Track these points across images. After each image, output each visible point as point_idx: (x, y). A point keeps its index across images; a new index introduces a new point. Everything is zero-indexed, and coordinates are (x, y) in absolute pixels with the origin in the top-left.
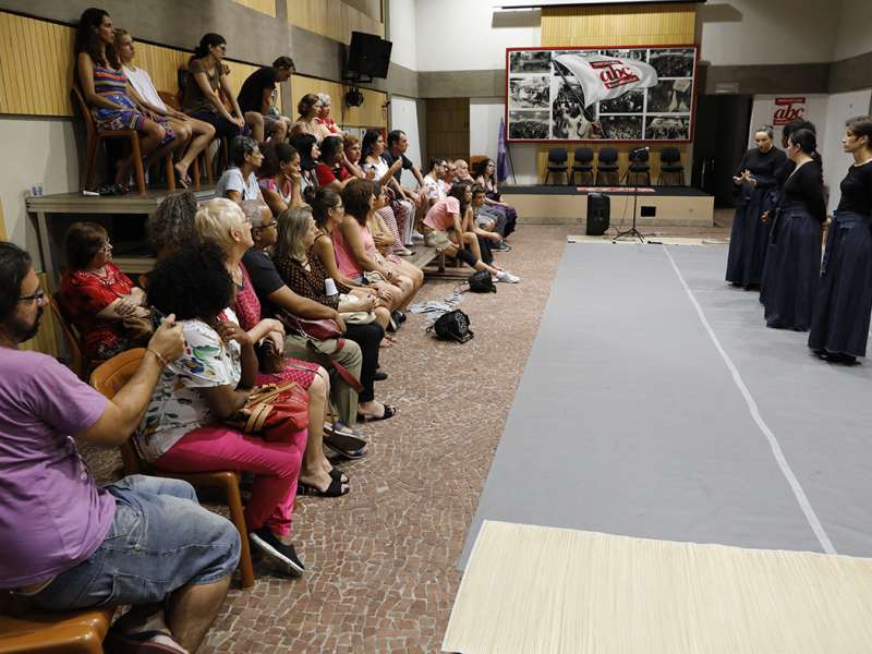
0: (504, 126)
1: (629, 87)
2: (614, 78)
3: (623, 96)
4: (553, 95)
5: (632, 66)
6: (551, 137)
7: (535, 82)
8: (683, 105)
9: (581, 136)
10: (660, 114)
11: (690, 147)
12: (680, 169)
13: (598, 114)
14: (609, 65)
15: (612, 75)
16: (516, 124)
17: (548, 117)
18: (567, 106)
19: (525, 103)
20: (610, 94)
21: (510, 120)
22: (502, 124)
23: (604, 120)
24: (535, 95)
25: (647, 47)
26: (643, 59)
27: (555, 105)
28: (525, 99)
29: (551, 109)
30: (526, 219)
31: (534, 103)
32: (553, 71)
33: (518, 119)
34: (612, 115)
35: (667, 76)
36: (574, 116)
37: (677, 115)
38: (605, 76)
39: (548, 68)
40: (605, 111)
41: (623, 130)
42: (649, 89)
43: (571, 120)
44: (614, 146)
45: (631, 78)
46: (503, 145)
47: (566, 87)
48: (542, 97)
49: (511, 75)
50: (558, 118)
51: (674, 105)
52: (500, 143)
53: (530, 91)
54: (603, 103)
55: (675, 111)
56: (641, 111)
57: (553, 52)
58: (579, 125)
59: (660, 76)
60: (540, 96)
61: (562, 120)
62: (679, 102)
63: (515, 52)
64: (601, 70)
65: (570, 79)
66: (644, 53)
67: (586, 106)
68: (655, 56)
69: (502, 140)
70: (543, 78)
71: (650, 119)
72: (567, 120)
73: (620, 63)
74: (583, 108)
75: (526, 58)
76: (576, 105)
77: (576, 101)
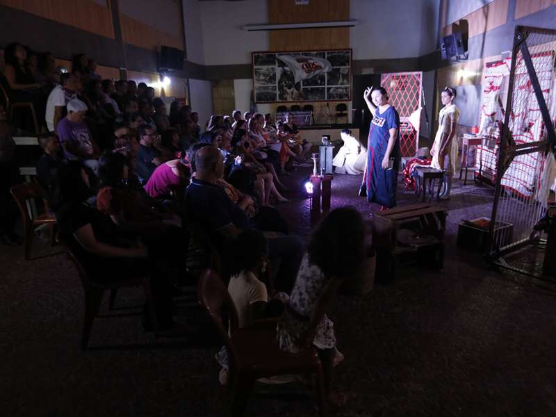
0: (252, 93)
1: (317, 72)
2: (309, 68)
3: (314, 77)
4: (278, 77)
5: (319, 62)
6: (278, 99)
7: (268, 70)
8: (345, 81)
9: (294, 99)
10: (333, 86)
11: (351, 102)
12: (346, 115)
13: (302, 87)
14: (306, 60)
15: (308, 66)
16: (260, 94)
17: (275, 89)
18: (285, 83)
19: (263, 82)
20: (308, 76)
21: (256, 91)
24: (268, 78)
25: (325, 50)
26: (324, 57)
28: (263, 80)
29: (277, 85)
31: (268, 82)
32: (277, 64)
33: (260, 91)
34: (309, 87)
35: (337, 66)
36: (290, 88)
37: (343, 86)
38: (305, 67)
39: (274, 64)
40: (306, 85)
41: (316, 96)
42: (328, 73)
43: (288, 91)
44: (310, 104)
45: (319, 67)
47: (284, 73)
48: (272, 78)
49: (255, 67)
50: (281, 89)
51: (341, 81)
52: (251, 104)
53: (265, 75)
54: (304, 81)
55: (342, 84)
56: (324, 85)
57: (277, 54)
58: (292, 93)
59: (333, 66)
60: (271, 78)
61: (284, 90)
62: (343, 80)
63: (256, 54)
64: (302, 64)
65: (286, 68)
66: (324, 54)
68: (330, 55)
70: (272, 69)
71: (329, 89)
72: (286, 91)
73: (312, 59)
75: (262, 57)
76: (290, 82)
77: (290, 80)
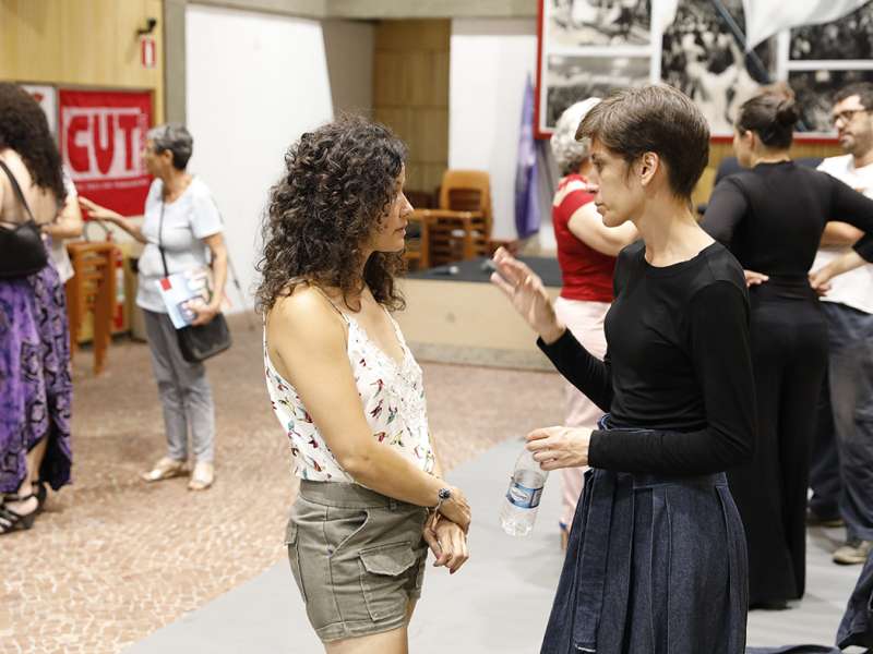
0: (535, 93)
4: (664, 12)
13: (783, 66)
16: (565, 90)
17: (646, 74)
18: (699, 41)
19: (588, 35)
21: (549, 80)
22: (529, 87)
23: (802, 82)
24: (615, 13)
27: (668, 41)
28: (586, 25)
29: (654, 50)
30: (499, 353)
31: (612, 35)
33: (568, 76)
34: (823, 68)
40: (804, 57)
43: (715, 84)
46: (528, 145)
48: (633, 18)
50: (674, 75)
52: (522, 140)
54: (798, 34)
58: (731, 95)
60: (627, 17)
61: (685, 80)
67: (752, 41)
69: (528, 130)
72: (697, 84)
74: (742, 47)
76: (723, 40)
77: (724, 29)
